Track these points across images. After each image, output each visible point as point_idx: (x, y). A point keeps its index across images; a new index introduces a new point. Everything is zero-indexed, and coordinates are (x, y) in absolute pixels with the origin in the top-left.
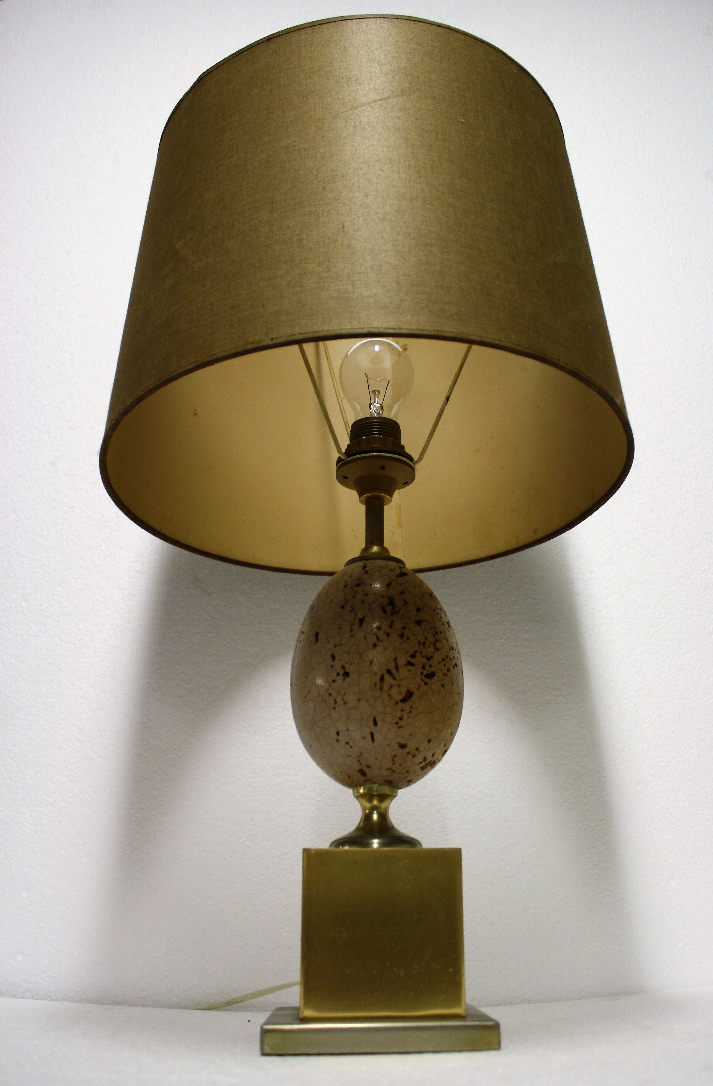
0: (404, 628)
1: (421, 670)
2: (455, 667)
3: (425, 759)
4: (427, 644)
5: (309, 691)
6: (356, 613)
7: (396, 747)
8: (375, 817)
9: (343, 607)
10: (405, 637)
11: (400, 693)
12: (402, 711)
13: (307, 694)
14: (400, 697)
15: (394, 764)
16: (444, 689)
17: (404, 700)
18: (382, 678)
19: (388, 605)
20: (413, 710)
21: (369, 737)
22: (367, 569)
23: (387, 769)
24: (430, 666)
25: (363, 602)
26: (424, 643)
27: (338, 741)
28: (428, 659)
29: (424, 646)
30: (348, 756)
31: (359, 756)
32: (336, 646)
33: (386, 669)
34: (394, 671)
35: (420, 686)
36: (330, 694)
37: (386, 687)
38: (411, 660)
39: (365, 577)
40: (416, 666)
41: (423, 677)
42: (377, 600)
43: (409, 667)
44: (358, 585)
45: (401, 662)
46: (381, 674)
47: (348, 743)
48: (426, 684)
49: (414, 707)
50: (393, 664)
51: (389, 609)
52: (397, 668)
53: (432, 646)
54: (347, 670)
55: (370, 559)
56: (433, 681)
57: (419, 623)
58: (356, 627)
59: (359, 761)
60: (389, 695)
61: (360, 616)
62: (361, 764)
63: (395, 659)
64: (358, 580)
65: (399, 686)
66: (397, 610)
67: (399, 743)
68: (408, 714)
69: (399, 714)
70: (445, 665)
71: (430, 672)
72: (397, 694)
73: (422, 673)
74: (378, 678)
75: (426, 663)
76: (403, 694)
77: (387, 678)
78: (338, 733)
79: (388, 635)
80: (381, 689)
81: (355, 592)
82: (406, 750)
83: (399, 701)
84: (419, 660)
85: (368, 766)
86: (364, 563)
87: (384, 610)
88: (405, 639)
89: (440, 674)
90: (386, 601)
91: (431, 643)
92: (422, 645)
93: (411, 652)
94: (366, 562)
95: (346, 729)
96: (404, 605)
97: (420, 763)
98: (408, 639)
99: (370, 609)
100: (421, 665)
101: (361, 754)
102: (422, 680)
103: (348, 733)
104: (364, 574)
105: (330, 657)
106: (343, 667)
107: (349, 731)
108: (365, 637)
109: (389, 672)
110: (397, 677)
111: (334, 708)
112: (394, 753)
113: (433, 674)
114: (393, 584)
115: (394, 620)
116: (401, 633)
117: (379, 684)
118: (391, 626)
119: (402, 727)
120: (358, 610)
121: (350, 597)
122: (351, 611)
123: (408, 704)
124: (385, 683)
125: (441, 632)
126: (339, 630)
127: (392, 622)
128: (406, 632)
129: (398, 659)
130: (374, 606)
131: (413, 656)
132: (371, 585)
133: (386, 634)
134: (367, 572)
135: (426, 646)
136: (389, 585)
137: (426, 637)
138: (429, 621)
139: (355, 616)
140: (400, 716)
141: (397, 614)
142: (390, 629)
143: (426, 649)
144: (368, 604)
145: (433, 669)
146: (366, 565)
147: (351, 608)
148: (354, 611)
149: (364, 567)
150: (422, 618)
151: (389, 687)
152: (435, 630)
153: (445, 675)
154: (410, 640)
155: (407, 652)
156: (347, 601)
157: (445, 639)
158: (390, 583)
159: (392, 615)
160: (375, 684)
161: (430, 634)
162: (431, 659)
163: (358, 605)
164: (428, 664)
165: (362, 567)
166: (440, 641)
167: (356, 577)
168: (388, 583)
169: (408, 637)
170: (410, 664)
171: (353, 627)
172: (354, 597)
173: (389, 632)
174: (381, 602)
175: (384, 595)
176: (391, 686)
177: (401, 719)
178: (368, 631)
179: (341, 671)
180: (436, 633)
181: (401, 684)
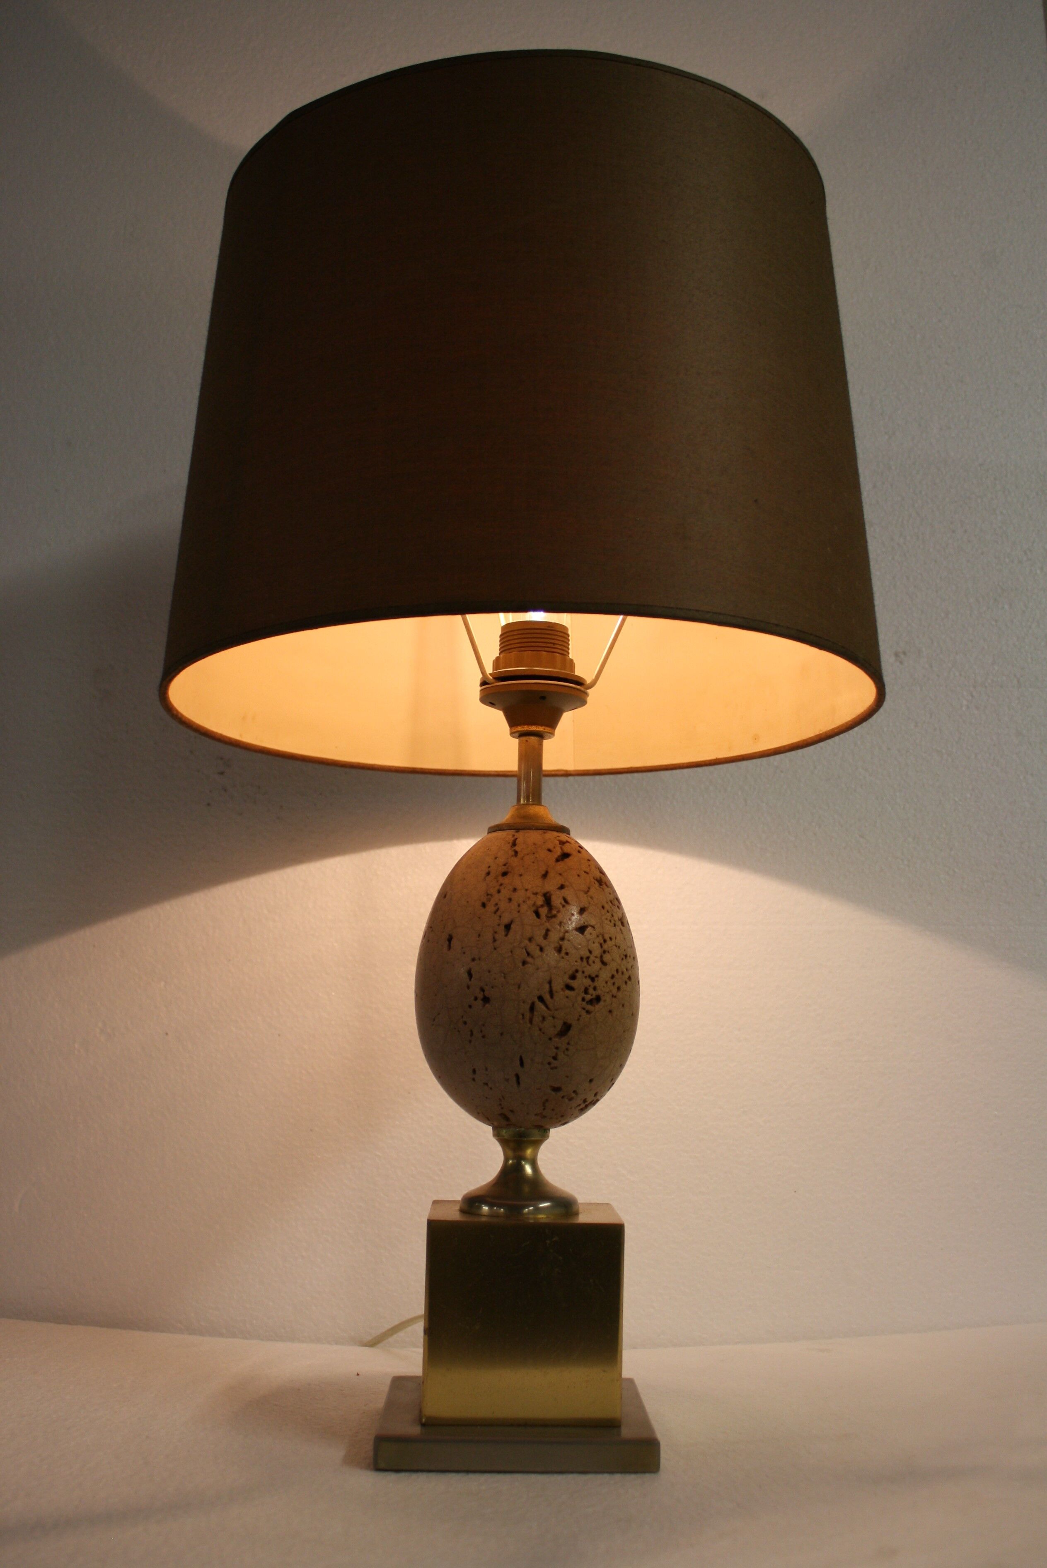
0: (562, 939)
1: (583, 995)
2: (629, 982)
3: (585, 1101)
4: (592, 958)
5: (439, 1014)
6: (500, 917)
7: (548, 1090)
9: (484, 905)
10: (563, 951)
11: (554, 1026)
13: (436, 1016)
14: (553, 1032)
15: (544, 1109)
16: (612, 1015)
17: (559, 1035)
18: (532, 1008)
19: (542, 906)
20: (570, 1048)
22: (517, 848)
23: (536, 1115)
24: (595, 989)
26: (588, 958)
27: (474, 1079)
28: (592, 979)
29: (588, 962)
30: (487, 1098)
31: (500, 1099)
32: (473, 960)
33: (538, 995)
34: (547, 997)
35: (580, 1016)
36: (465, 1023)
37: (537, 1019)
38: (571, 982)
39: (514, 861)
40: (576, 991)
41: (584, 1004)
42: (529, 898)
43: (568, 992)
44: (504, 874)
45: (558, 985)
46: (530, 1002)
48: (588, 1012)
49: (571, 1043)
50: (547, 988)
51: (544, 912)
52: (551, 994)
53: (598, 961)
54: (487, 993)
55: (521, 829)
56: (597, 1007)
57: (582, 930)
58: (500, 936)
59: (500, 1105)
60: (540, 1030)
61: (506, 920)
62: (502, 1108)
63: (550, 982)
64: (505, 865)
66: (554, 912)
67: (551, 1086)
68: (564, 1052)
69: (552, 1052)
70: (614, 984)
71: (594, 996)
72: (551, 1028)
73: (583, 999)
74: (527, 1007)
75: (590, 986)
76: (559, 1028)
77: (540, 1006)
78: (474, 1071)
79: (541, 949)
80: (531, 1021)
81: (501, 885)
82: (561, 1094)
83: (552, 1036)
84: (581, 982)
85: (512, 1111)
86: (514, 836)
87: (537, 914)
88: (563, 954)
89: (608, 998)
90: (540, 900)
91: (596, 957)
92: (585, 960)
93: (571, 972)
94: (517, 835)
95: (484, 1068)
96: (564, 906)
97: (580, 1105)
98: (567, 954)
99: (519, 912)
100: (583, 989)
101: (503, 1097)
102: (584, 1009)
103: (486, 1072)
104: (512, 856)
105: (466, 974)
106: (483, 990)
107: (488, 1070)
108: (511, 952)
109: (541, 999)
110: (551, 1006)
111: (470, 1041)
112: (544, 1098)
113: (598, 999)
114: (551, 874)
115: (549, 927)
116: (559, 946)
117: (528, 1015)
118: (546, 936)
119: (556, 1068)
120: (503, 912)
121: (493, 891)
122: (495, 913)
123: (565, 1039)
124: (535, 1013)
125: (611, 939)
126: (478, 939)
127: (548, 930)
128: (565, 944)
129: (553, 982)
130: (524, 907)
131: (573, 977)
132: (521, 875)
133: (538, 948)
134: (516, 853)
135: (591, 961)
136: (545, 875)
137: (591, 949)
138: (596, 927)
139: (500, 920)
140: (554, 1055)
141: (553, 919)
142: (544, 941)
143: (590, 965)
144: (516, 904)
145: (599, 992)
146: (516, 839)
147: (494, 909)
148: (498, 913)
149: (514, 844)
150: (586, 924)
151: (541, 1019)
152: (603, 937)
153: (613, 996)
154: (570, 955)
155: (565, 973)
156: (489, 897)
157: (616, 946)
158: (547, 873)
159: (547, 921)
160: (523, 1015)
161: (597, 945)
162: (596, 979)
163: (503, 905)
164: (592, 987)
165: (511, 844)
166: (608, 952)
167: (501, 860)
168: (543, 872)
169: (568, 951)
170: (569, 987)
171: (497, 936)
172: (499, 891)
173: (543, 945)
174: (533, 902)
175: (539, 891)
176: (544, 1018)
177: (555, 1058)
178: (515, 944)
179: (480, 993)
180: (605, 941)
181: (556, 1014)
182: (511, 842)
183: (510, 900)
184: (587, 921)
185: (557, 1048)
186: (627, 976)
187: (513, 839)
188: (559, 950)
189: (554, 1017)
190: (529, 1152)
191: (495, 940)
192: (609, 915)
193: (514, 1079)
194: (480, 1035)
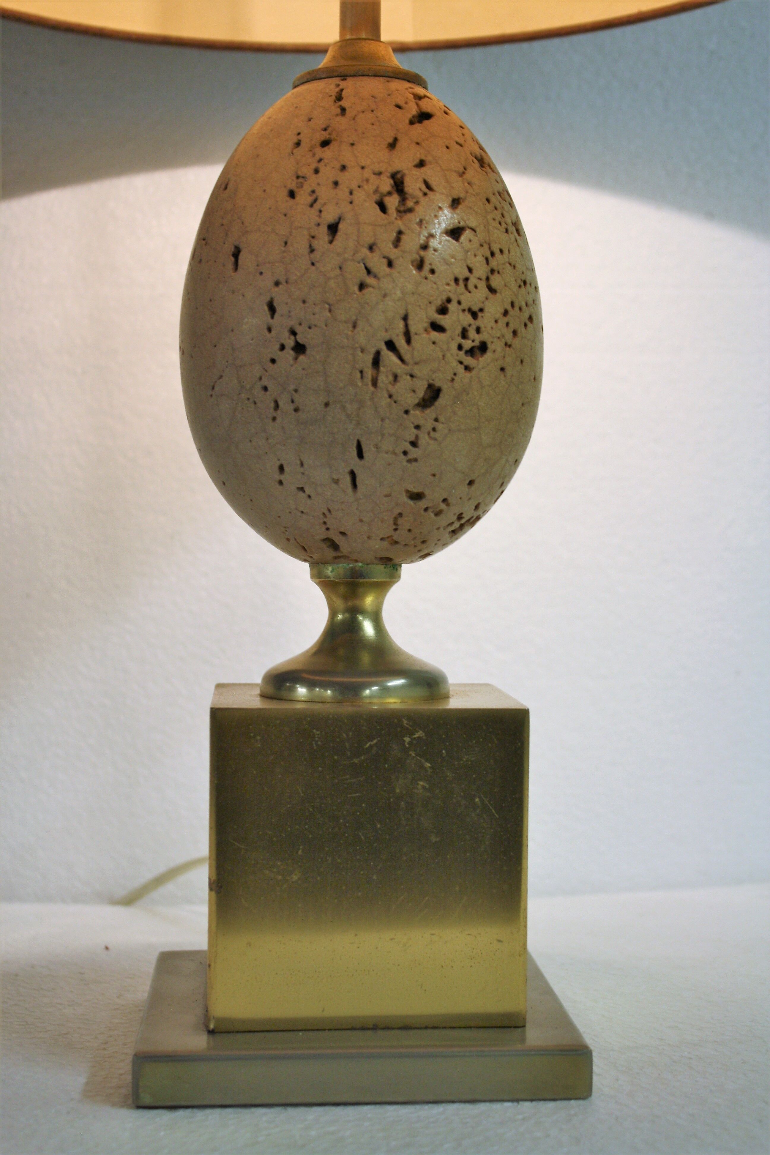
0: (424, 247)
1: (459, 340)
2: (529, 325)
3: (460, 517)
4: (473, 281)
5: (221, 377)
6: (320, 211)
7: (403, 498)
9: (292, 194)
10: (427, 268)
11: (414, 391)
13: (216, 382)
14: (412, 400)
15: (396, 530)
16: (505, 376)
17: (422, 405)
18: (376, 360)
19: (389, 193)
20: (439, 426)
22: (343, 103)
23: (382, 539)
24: (478, 330)
26: (466, 279)
27: (281, 483)
28: (474, 315)
29: (466, 286)
30: (303, 511)
31: (324, 514)
32: (277, 284)
33: (387, 338)
34: (400, 343)
35: (456, 375)
36: (265, 389)
37: (384, 379)
38: (439, 319)
39: (342, 123)
40: (448, 333)
41: (461, 355)
42: (367, 180)
43: (435, 335)
44: (325, 143)
45: (418, 323)
46: (373, 350)
47: (302, 489)
48: (467, 368)
49: (442, 419)
50: (400, 328)
51: (392, 203)
52: (408, 338)
53: (482, 285)
54: (300, 339)
55: (351, 76)
56: (482, 362)
57: (456, 234)
58: (321, 243)
59: (325, 523)
60: (390, 396)
61: (330, 217)
62: (328, 529)
63: (405, 318)
64: (325, 130)
66: (410, 204)
67: (407, 491)
68: (428, 433)
69: (411, 434)
70: (507, 324)
71: (477, 343)
72: (408, 393)
73: (460, 347)
74: (369, 358)
75: (470, 325)
76: (421, 394)
77: (389, 358)
78: (281, 468)
79: (390, 264)
80: (375, 383)
81: (320, 160)
82: (423, 504)
83: (410, 407)
84: (456, 318)
85: (343, 534)
86: (339, 86)
87: (383, 207)
88: (425, 272)
89: (498, 346)
90: (386, 185)
91: (480, 279)
92: (461, 283)
93: (439, 302)
94: (343, 84)
95: (299, 462)
96: (425, 194)
97: (452, 524)
98: (432, 271)
99: (352, 203)
100: (459, 330)
101: (329, 511)
102: (461, 363)
103: (302, 470)
104: (337, 115)
105: (265, 307)
106: (294, 333)
107: (305, 466)
108: (340, 268)
109: (391, 345)
110: (407, 357)
111: (274, 419)
112: (396, 511)
113: (483, 348)
114: (402, 143)
115: (403, 228)
116: (419, 259)
117: (369, 372)
118: (397, 242)
119: (416, 460)
120: (325, 204)
121: (307, 171)
122: (311, 206)
123: (431, 413)
124: (382, 369)
125: (501, 251)
126: (283, 249)
127: (400, 233)
128: (430, 256)
129: (410, 317)
130: (359, 196)
131: (443, 310)
132: (353, 144)
133: (385, 261)
134: (343, 110)
135: (471, 286)
136: (393, 145)
137: (471, 266)
138: (478, 230)
139: (320, 217)
140: (412, 439)
141: (409, 215)
142: (395, 250)
143: (470, 292)
144: (347, 191)
145: (484, 336)
146: (342, 90)
147: (310, 199)
148: (317, 206)
149: (340, 98)
150: (462, 224)
151: (391, 378)
152: (490, 248)
153: (507, 345)
154: (437, 274)
155: (431, 303)
156: (301, 180)
157: (510, 264)
158: (396, 140)
159: (398, 218)
160: (361, 372)
161: (480, 259)
162: (480, 314)
163: (325, 193)
164: (474, 327)
165: (334, 98)
166: (498, 272)
167: (320, 122)
168: (391, 140)
169: (433, 267)
170: (436, 327)
171: (315, 243)
172: (317, 171)
173: (392, 257)
174: (374, 187)
175: (383, 169)
176: (396, 377)
177: (414, 444)
178: (346, 256)
179: (289, 338)
180: (493, 254)
181: (416, 371)
182: (334, 94)
183: (336, 183)
184: (465, 221)
185: (417, 427)
186: (526, 315)
187: (337, 90)
188: (420, 265)
189: (412, 376)
190: (369, 601)
191: (312, 250)
192: (497, 214)
193: (348, 479)
194: (291, 407)
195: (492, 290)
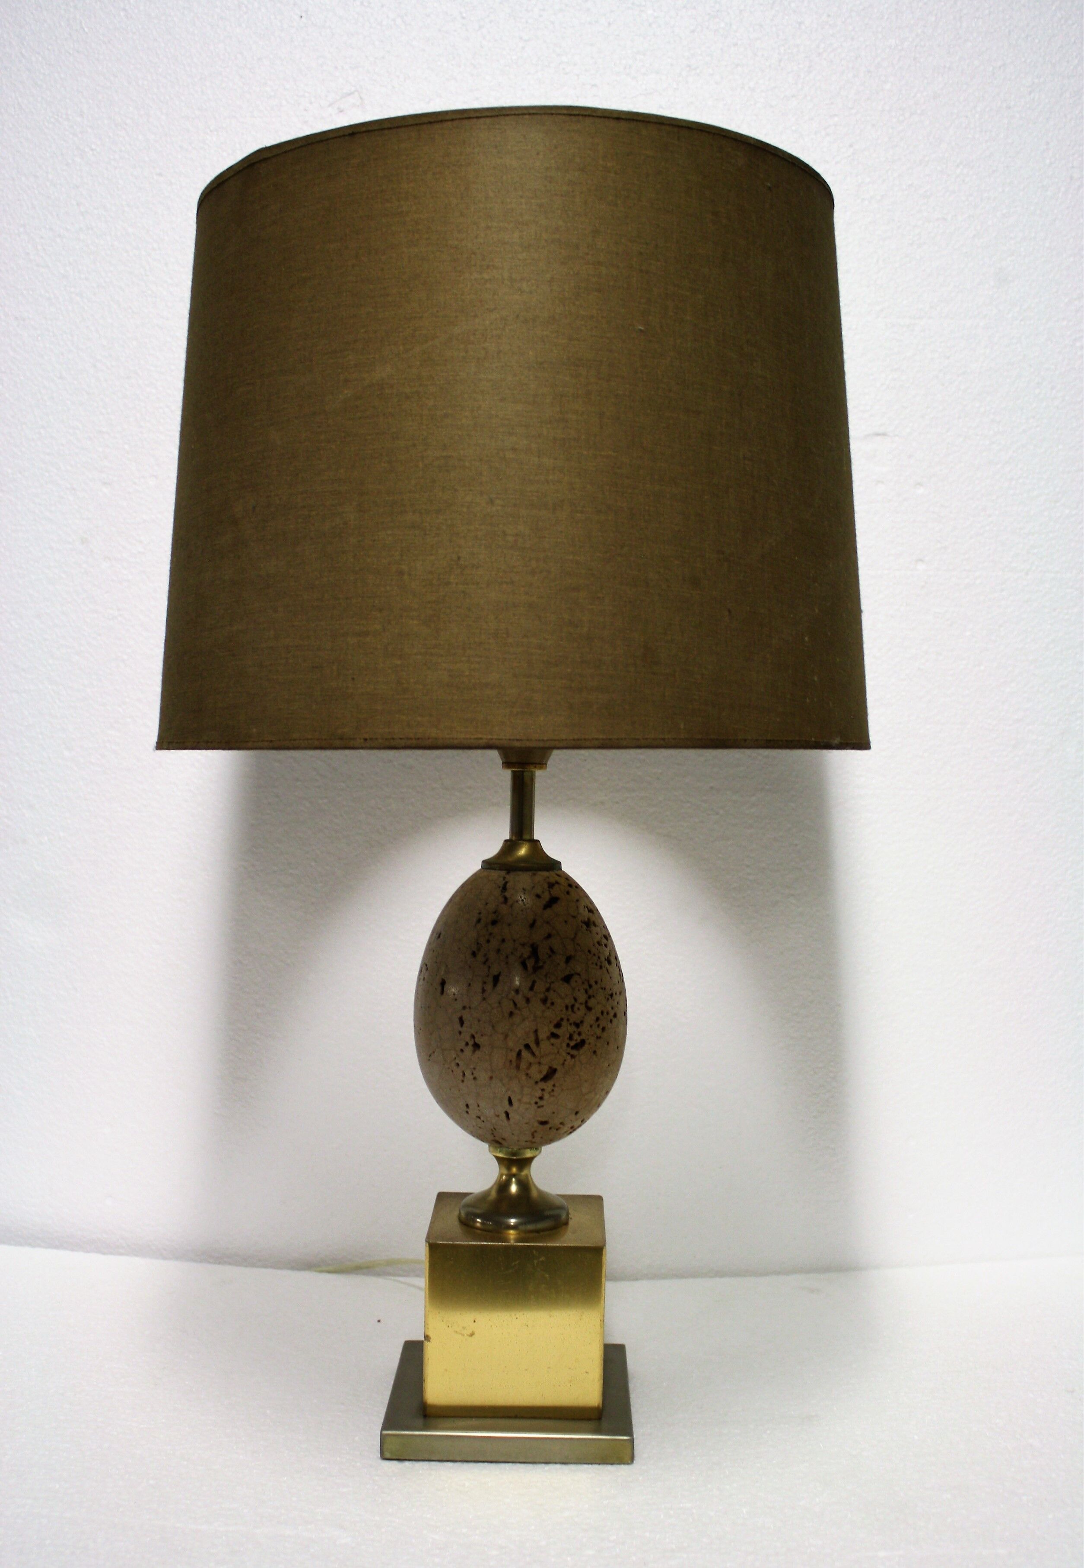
0: (548, 990)
1: (568, 1041)
4: (577, 1005)
5: (434, 1052)
6: (489, 967)
7: (536, 1124)
8: (514, 1188)
9: (474, 954)
10: (549, 1002)
11: (540, 1072)
12: (543, 1090)
13: (431, 1053)
14: (539, 1077)
15: (534, 1137)
16: (597, 1054)
17: (546, 1078)
18: (519, 1054)
20: (556, 1089)
21: (504, 1116)
22: (507, 894)
23: (526, 1141)
24: (579, 1034)
25: (499, 951)
26: (573, 1006)
27: (467, 1112)
28: (577, 1025)
29: (573, 1011)
30: (480, 1128)
31: (492, 1130)
32: (464, 1008)
33: (525, 1043)
34: (533, 1046)
35: (565, 1060)
36: (458, 1065)
37: (523, 1065)
38: (555, 1031)
39: (504, 909)
40: (561, 1038)
41: (569, 1050)
42: (517, 949)
43: (553, 1040)
44: (494, 923)
45: (543, 1034)
46: (517, 1050)
47: (479, 1117)
48: (573, 1057)
49: (557, 1085)
50: (533, 1038)
51: (530, 963)
52: (537, 1042)
53: (583, 1007)
54: (477, 1041)
55: (513, 871)
56: (581, 1051)
57: (567, 979)
58: (489, 987)
59: (493, 1134)
60: (527, 1074)
61: (495, 971)
62: (495, 1136)
63: (536, 1031)
64: (495, 913)
65: (539, 1063)
66: (541, 964)
67: (539, 1121)
68: (549, 1093)
69: (539, 1093)
70: (598, 1026)
71: (579, 1041)
72: (536, 1073)
73: (568, 1045)
74: (514, 1055)
75: (574, 1032)
76: (545, 1072)
77: (525, 1054)
78: (467, 1106)
79: (528, 1000)
80: (518, 1067)
81: (491, 934)
82: (548, 1126)
83: (539, 1080)
84: (566, 1029)
85: (503, 1139)
86: (504, 878)
87: (524, 965)
88: (548, 1004)
89: (592, 1040)
90: (526, 952)
91: (581, 1004)
92: (570, 1009)
93: (555, 1022)
94: (507, 875)
95: (476, 1105)
96: (550, 956)
98: (553, 1003)
99: (508, 962)
100: (568, 1036)
101: (495, 1129)
102: (568, 1054)
103: (479, 1108)
104: (502, 903)
105: (457, 1020)
106: (473, 1037)
108: (500, 1003)
109: (527, 1046)
110: (537, 1053)
111: (463, 1081)
112: (533, 1130)
113: (582, 1043)
114: (538, 923)
115: (536, 979)
116: (544, 997)
117: (515, 1061)
118: (532, 988)
119: (542, 1106)
120: (492, 963)
122: (485, 963)
123: (550, 1083)
124: (522, 1059)
125: (596, 983)
126: (468, 988)
127: (534, 982)
128: (551, 995)
129: (539, 1031)
130: (512, 959)
131: (558, 1026)
132: (509, 925)
133: (525, 999)
134: (506, 899)
135: (575, 1009)
136: (533, 925)
137: (575, 997)
138: (582, 973)
139: (489, 970)
140: (541, 1095)
141: (540, 971)
142: (531, 992)
143: (575, 1012)
144: (505, 956)
145: (583, 1037)
146: (507, 882)
147: (484, 959)
148: (488, 964)
149: (504, 888)
150: (572, 972)
151: (527, 1065)
152: (588, 983)
153: (598, 1038)
154: (555, 1005)
155: (551, 1022)
156: (479, 946)
157: (602, 988)
158: (534, 921)
159: (534, 972)
160: (511, 1062)
161: (583, 991)
162: (581, 1024)
163: (492, 956)
164: (577, 1032)
165: (501, 889)
166: (593, 996)
167: (492, 906)
168: (531, 922)
169: (553, 1001)
170: (554, 1035)
171: (486, 987)
172: (488, 941)
173: (529, 996)
174: (521, 953)
175: (526, 942)
176: (530, 1064)
177: (541, 1098)
178: (503, 995)
179: (471, 1040)
180: (590, 986)
181: (542, 1061)
182: (501, 886)
184: (573, 970)
186: (612, 1014)
187: (504, 882)
188: (545, 1000)
191: (484, 991)
192: (596, 958)
194: (472, 1077)
195: (589, 1009)
